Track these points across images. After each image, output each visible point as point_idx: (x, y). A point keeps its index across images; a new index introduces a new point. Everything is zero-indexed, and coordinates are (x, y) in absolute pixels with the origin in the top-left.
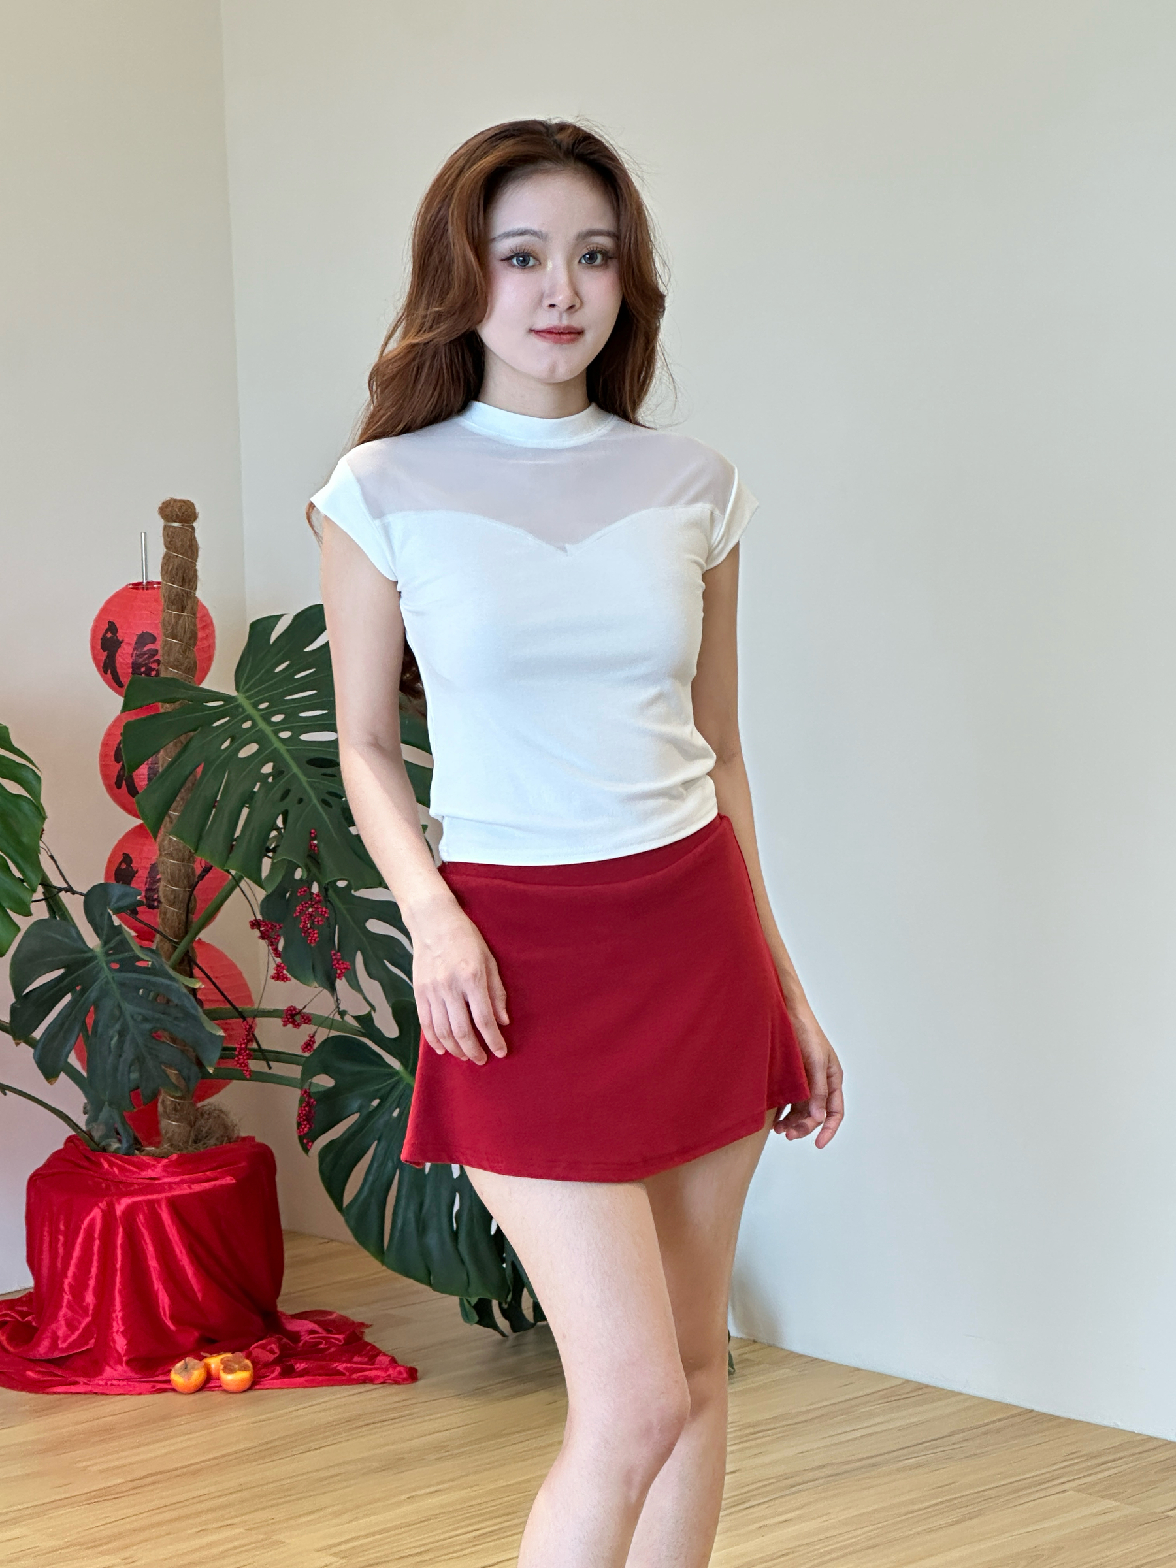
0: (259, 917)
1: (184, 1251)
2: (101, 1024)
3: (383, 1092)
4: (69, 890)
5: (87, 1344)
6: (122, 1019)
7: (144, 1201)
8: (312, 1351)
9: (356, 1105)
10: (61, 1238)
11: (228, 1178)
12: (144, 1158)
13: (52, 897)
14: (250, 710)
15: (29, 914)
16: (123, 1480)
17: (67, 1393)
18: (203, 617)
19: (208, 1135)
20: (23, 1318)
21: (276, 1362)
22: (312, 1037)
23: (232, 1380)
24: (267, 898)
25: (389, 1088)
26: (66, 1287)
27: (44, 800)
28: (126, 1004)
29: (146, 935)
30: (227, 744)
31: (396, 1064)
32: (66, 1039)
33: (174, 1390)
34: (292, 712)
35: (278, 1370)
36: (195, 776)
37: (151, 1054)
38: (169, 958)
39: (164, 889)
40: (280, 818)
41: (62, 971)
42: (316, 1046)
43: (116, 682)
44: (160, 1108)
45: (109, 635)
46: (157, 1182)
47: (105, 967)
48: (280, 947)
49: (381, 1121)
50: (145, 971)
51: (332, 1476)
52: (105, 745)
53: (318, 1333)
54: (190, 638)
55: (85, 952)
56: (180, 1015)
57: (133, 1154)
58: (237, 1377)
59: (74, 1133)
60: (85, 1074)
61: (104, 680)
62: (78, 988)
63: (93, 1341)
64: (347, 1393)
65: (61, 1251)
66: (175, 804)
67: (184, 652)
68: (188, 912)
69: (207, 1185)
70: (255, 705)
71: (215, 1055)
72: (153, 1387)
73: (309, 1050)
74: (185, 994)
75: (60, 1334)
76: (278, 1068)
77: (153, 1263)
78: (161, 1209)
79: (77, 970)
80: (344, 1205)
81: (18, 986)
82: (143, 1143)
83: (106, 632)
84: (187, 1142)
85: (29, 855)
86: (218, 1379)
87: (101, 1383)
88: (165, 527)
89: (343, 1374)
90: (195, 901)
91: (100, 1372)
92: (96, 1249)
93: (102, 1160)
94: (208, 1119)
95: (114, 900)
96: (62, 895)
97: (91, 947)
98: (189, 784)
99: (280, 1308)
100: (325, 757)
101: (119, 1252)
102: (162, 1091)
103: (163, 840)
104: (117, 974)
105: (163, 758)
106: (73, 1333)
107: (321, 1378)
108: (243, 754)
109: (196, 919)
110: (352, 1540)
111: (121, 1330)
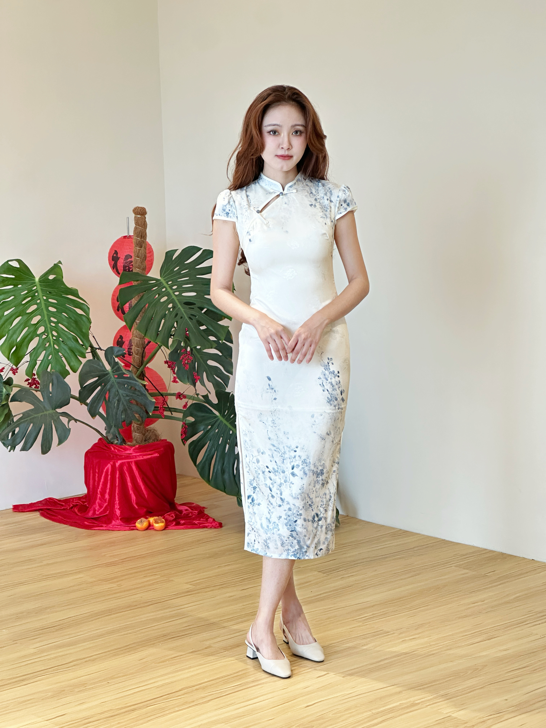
0: (168, 360)
1: (140, 480)
2: (111, 397)
3: (212, 423)
4: (100, 349)
5: (106, 512)
6: (118, 397)
7: (127, 462)
8: (186, 517)
9: (202, 428)
10: (97, 474)
11: (157, 454)
12: (127, 446)
13: (94, 351)
14: (165, 284)
15: (85, 357)
16: (118, 559)
17: (98, 530)
18: (149, 249)
19: (150, 438)
20: (83, 503)
21: (174, 520)
22: (187, 403)
23: (157, 526)
24: (171, 352)
25: (214, 422)
26: (99, 492)
27: (90, 317)
28: (120, 391)
29: (127, 365)
30: (157, 296)
31: (217, 413)
32: (98, 403)
33: (137, 529)
34: (180, 285)
35: (174, 523)
36: (145, 308)
37: (129, 408)
38: (136, 374)
39: (134, 349)
40: (175, 323)
41: (97, 378)
42: (188, 407)
43: (117, 273)
44: (132, 428)
45: (115, 255)
46: (131, 455)
47: (112, 377)
48: (176, 371)
49: (212, 434)
50: (127, 378)
51: (192, 559)
52: (113, 295)
53: (188, 510)
54: (144, 258)
55: (105, 371)
56: (140, 394)
57: (123, 445)
58: (159, 525)
59: (101, 437)
60: (105, 416)
61: (114, 272)
62: (103, 384)
63: (108, 511)
64: (199, 531)
65: (97, 479)
66: (138, 318)
67: (142, 262)
68: (143, 357)
69: (149, 456)
70: (167, 283)
71: (153, 408)
72: (130, 528)
73: (185, 408)
74: (141, 387)
75: (96, 509)
76: (175, 414)
77: (129, 484)
78: (132, 464)
79: (102, 378)
80: (197, 464)
81: (81, 385)
82: (127, 441)
83: (114, 254)
84: (142, 441)
85: (85, 336)
86: (153, 526)
87: (111, 526)
88: (135, 217)
89: (197, 525)
90: (145, 353)
91: (111, 523)
92: (109, 478)
93: (111, 447)
94: (150, 433)
95: (115, 352)
96: (97, 350)
97: (107, 369)
98: (143, 310)
99: (176, 501)
100: (191, 301)
101: (117, 479)
102: (133, 422)
103: (134, 331)
104: (116, 379)
105: (134, 301)
106: (101, 509)
107: (189, 526)
108: (162, 300)
109: (145, 360)
110: (198, 580)
111: (118, 507)
